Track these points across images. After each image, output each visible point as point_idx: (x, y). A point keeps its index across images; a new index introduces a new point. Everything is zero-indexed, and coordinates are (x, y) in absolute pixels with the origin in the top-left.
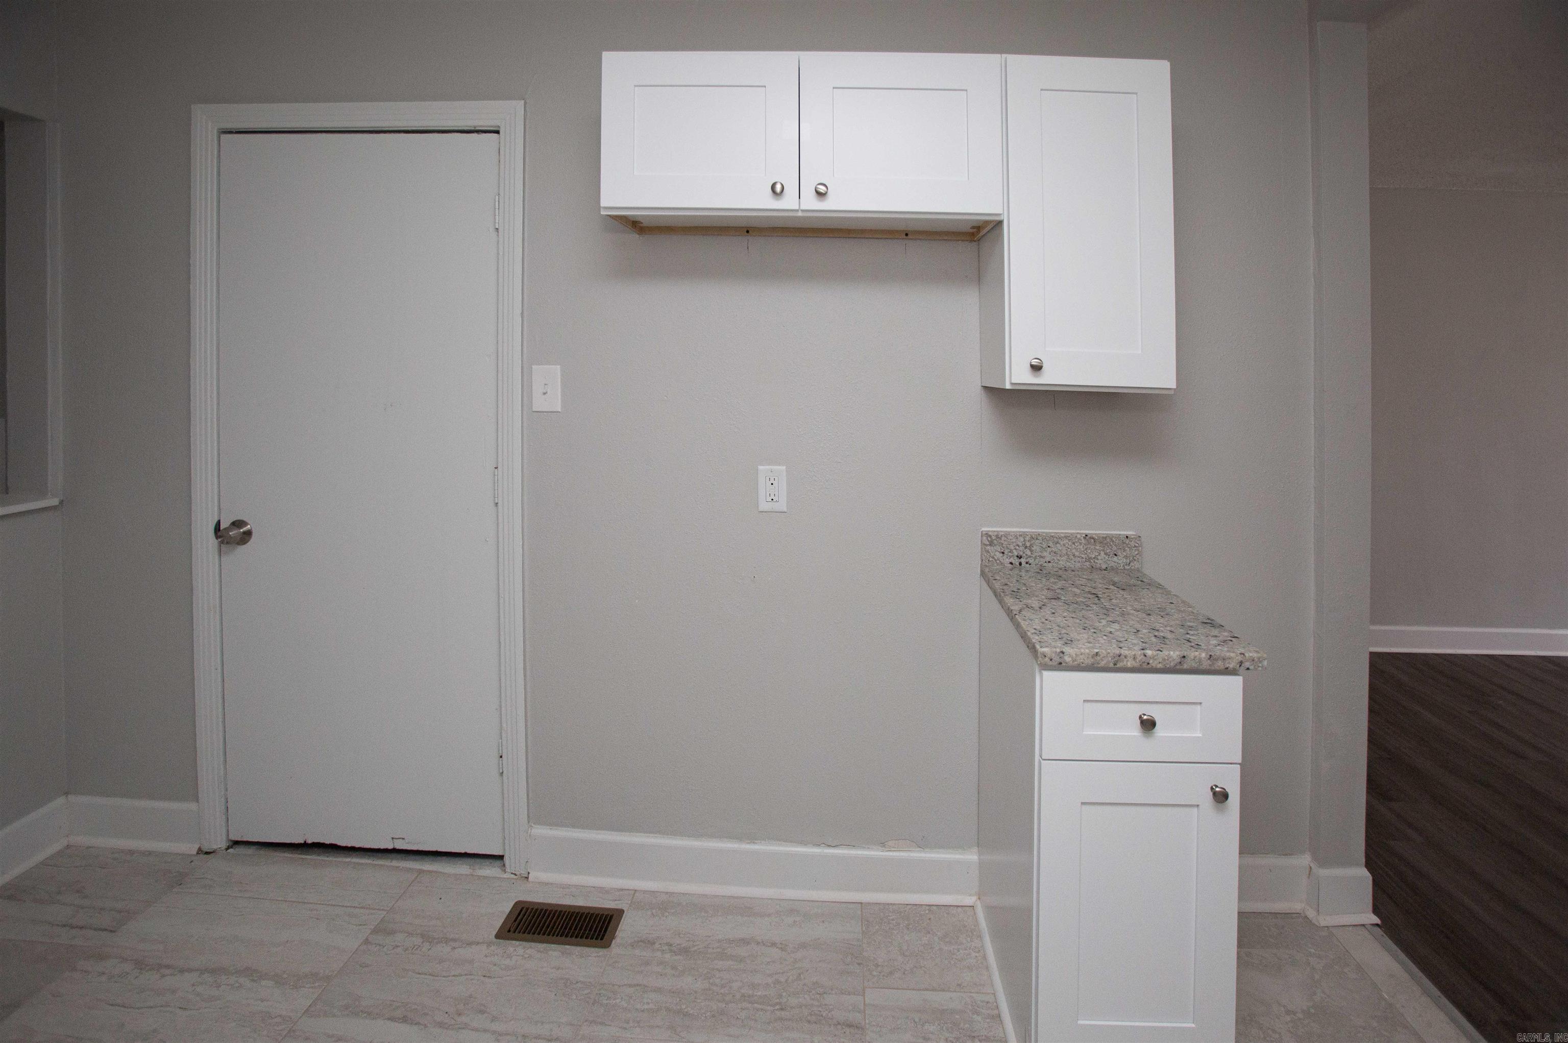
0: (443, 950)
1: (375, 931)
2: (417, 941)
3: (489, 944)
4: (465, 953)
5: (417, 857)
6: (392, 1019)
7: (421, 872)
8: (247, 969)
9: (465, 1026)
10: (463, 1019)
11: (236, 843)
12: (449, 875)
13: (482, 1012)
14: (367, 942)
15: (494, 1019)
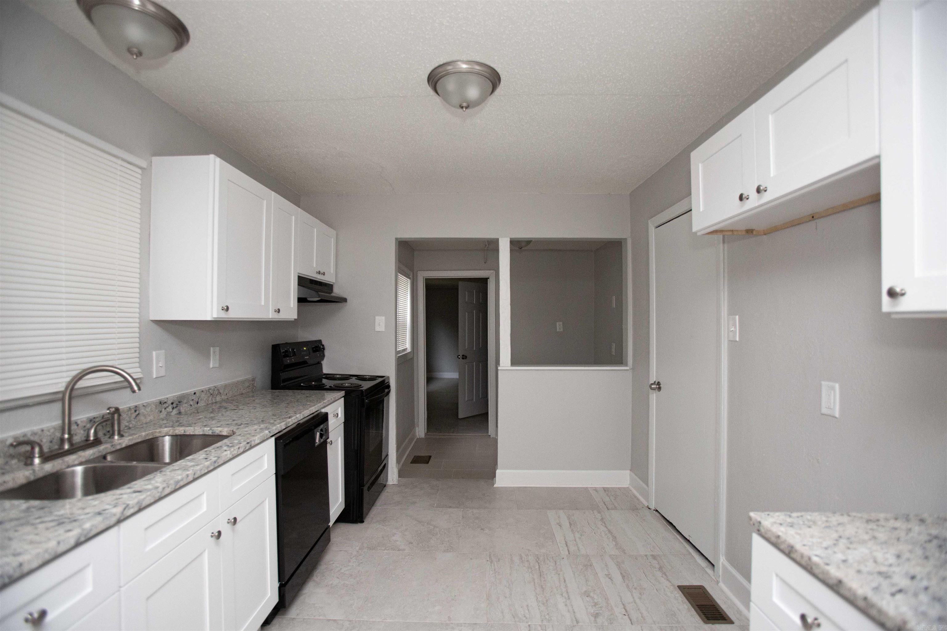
0: (659, 574)
1: (652, 555)
2: (657, 566)
3: (673, 585)
4: (663, 580)
5: (695, 549)
6: (621, 573)
7: (690, 554)
8: (615, 537)
9: (631, 592)
10: (634, 591)
11: (657, 511)
12: (696, 561)
13: (640, 594)
14: (646, 556)
15: (640, 598)
